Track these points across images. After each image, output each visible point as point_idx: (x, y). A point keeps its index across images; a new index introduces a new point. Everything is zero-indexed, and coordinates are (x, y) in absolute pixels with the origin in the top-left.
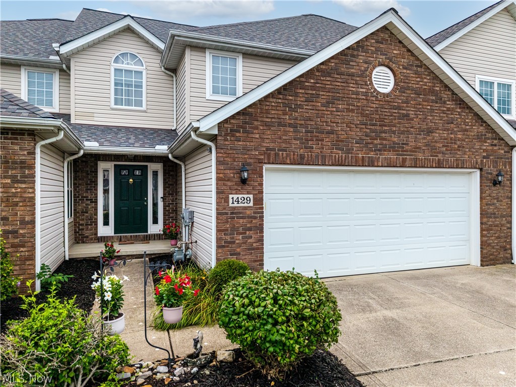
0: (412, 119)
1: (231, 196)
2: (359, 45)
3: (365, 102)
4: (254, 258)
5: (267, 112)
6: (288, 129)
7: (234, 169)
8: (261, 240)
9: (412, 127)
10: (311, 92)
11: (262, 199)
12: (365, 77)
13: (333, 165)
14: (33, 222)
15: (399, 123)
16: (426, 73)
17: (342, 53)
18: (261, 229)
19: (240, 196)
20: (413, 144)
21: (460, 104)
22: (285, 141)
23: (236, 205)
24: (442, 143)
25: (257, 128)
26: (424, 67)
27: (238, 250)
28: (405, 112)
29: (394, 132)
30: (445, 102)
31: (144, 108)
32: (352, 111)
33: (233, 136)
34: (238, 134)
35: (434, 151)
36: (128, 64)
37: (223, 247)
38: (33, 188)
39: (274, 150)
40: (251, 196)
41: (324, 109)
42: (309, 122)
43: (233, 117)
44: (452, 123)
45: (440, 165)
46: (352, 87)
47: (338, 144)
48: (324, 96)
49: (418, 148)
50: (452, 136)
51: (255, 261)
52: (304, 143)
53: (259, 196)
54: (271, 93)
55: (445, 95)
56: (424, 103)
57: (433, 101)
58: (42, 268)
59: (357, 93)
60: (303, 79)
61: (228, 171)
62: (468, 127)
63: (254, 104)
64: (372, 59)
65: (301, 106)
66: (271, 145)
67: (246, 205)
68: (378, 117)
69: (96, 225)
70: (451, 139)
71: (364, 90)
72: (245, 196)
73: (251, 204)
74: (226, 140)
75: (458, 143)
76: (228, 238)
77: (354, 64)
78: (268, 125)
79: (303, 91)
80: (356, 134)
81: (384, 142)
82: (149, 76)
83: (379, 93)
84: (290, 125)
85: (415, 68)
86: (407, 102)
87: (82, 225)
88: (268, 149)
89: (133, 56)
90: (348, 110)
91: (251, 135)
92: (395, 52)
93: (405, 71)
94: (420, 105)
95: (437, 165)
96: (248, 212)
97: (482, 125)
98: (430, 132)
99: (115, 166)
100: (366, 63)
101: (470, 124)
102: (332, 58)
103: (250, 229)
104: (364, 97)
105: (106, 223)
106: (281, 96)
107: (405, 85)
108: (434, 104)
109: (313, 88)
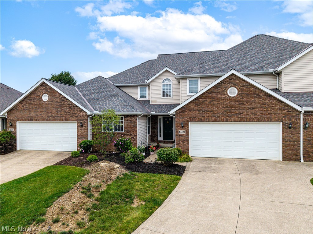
0: (245, 105)
1: (179, 131)
2: (222, 82)
3: (225, 101)
4: (186, 148)
5: (190, 107)
6: (196, 111)
7: (180, 123)
8: (188, 144)
9: (245, 107)
10: (204, 99)
11: (188, 132)
12: (225, 92)
13: (212, 121)
14: (137, 135)
15: (239, 106)
16: (252, 87)
17: (215, 86)
18: (188, 141)
19: (182, 131)
20: (246, 113)
21: (269, 97)
22: (196, 115)
23: (180, 133)
24: (260, 112)
25: (187, 112)
26: (250, 85)
27: (181, 146)
28: (242, 102)
29: (237, 110)
30: (261, 97)
31: (172, 97)
32: (220, 104)
33: (180, 114)
34: (181, 114)
35: (255, 115)
36: (167, 82)
37: (177, 144)
38: (137, 128)
39: (192, 117)
40: (185, 131)
41: (209, 104)
42: (203, 109)
43: (180, 109)
44: (265, 104)
45: (258, 120)
46: (219, 96)
47: (214, 115)
48: (209, 100)
49: (248, 115)
50: (265, 109)
51: (186, 149)
52: (202, 115)
53: (187, 131)
54: (191, 101)
55: (261, 94)
56: (251, 98)
57: (255, 97)
58: (139, 147)
59: (221, 98)
60: (202, 96)
61: (178, 124)
62: (273, 105)
63: (186, 105)
64: (227, 86)
65: (201, 104)
66: (191, 116)
67: (183, 133)
68: (230, 105)
69: (157, 136)
70: (264, 111)
71: (224, 97)
72: (183, 131)
73: (185, 133)
74: (178, 115)
75: (268, 112)
76: (178, 142)
77: (220, 88)
78: (190, 111)
79: (201, 99)
80: (221, 111)
81: (232, 113)
82: (173, 85)
83: (230, 97)
84: (197, 110)
85: (246, 86)
86: (243, 99)
87: (153, 136)
88: (190, 117)
89: (168, 79)
90: (218, 104)
91: (185, 114)
92: (237, 82)
93: (242, 88)
94: (249, 99)
95: (257, 121)
96: (184, 135)
97: (282, 104)
98: (254, 108)
99: (163, 117)
100: (225, 87)
101: (275, 104)
102: (212, 88)
103: (185, 140)
104: (224, 99)
105: (160, 136)
106: (194, 102)
107: (242, 93)
108: (256, 98)
109: (205, 98)
